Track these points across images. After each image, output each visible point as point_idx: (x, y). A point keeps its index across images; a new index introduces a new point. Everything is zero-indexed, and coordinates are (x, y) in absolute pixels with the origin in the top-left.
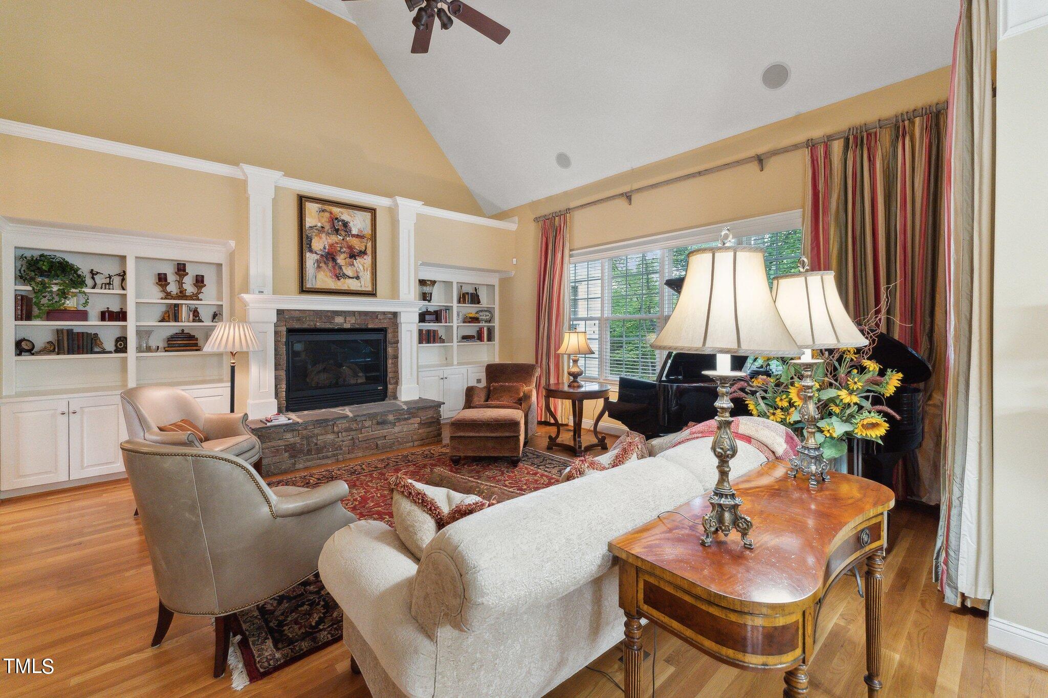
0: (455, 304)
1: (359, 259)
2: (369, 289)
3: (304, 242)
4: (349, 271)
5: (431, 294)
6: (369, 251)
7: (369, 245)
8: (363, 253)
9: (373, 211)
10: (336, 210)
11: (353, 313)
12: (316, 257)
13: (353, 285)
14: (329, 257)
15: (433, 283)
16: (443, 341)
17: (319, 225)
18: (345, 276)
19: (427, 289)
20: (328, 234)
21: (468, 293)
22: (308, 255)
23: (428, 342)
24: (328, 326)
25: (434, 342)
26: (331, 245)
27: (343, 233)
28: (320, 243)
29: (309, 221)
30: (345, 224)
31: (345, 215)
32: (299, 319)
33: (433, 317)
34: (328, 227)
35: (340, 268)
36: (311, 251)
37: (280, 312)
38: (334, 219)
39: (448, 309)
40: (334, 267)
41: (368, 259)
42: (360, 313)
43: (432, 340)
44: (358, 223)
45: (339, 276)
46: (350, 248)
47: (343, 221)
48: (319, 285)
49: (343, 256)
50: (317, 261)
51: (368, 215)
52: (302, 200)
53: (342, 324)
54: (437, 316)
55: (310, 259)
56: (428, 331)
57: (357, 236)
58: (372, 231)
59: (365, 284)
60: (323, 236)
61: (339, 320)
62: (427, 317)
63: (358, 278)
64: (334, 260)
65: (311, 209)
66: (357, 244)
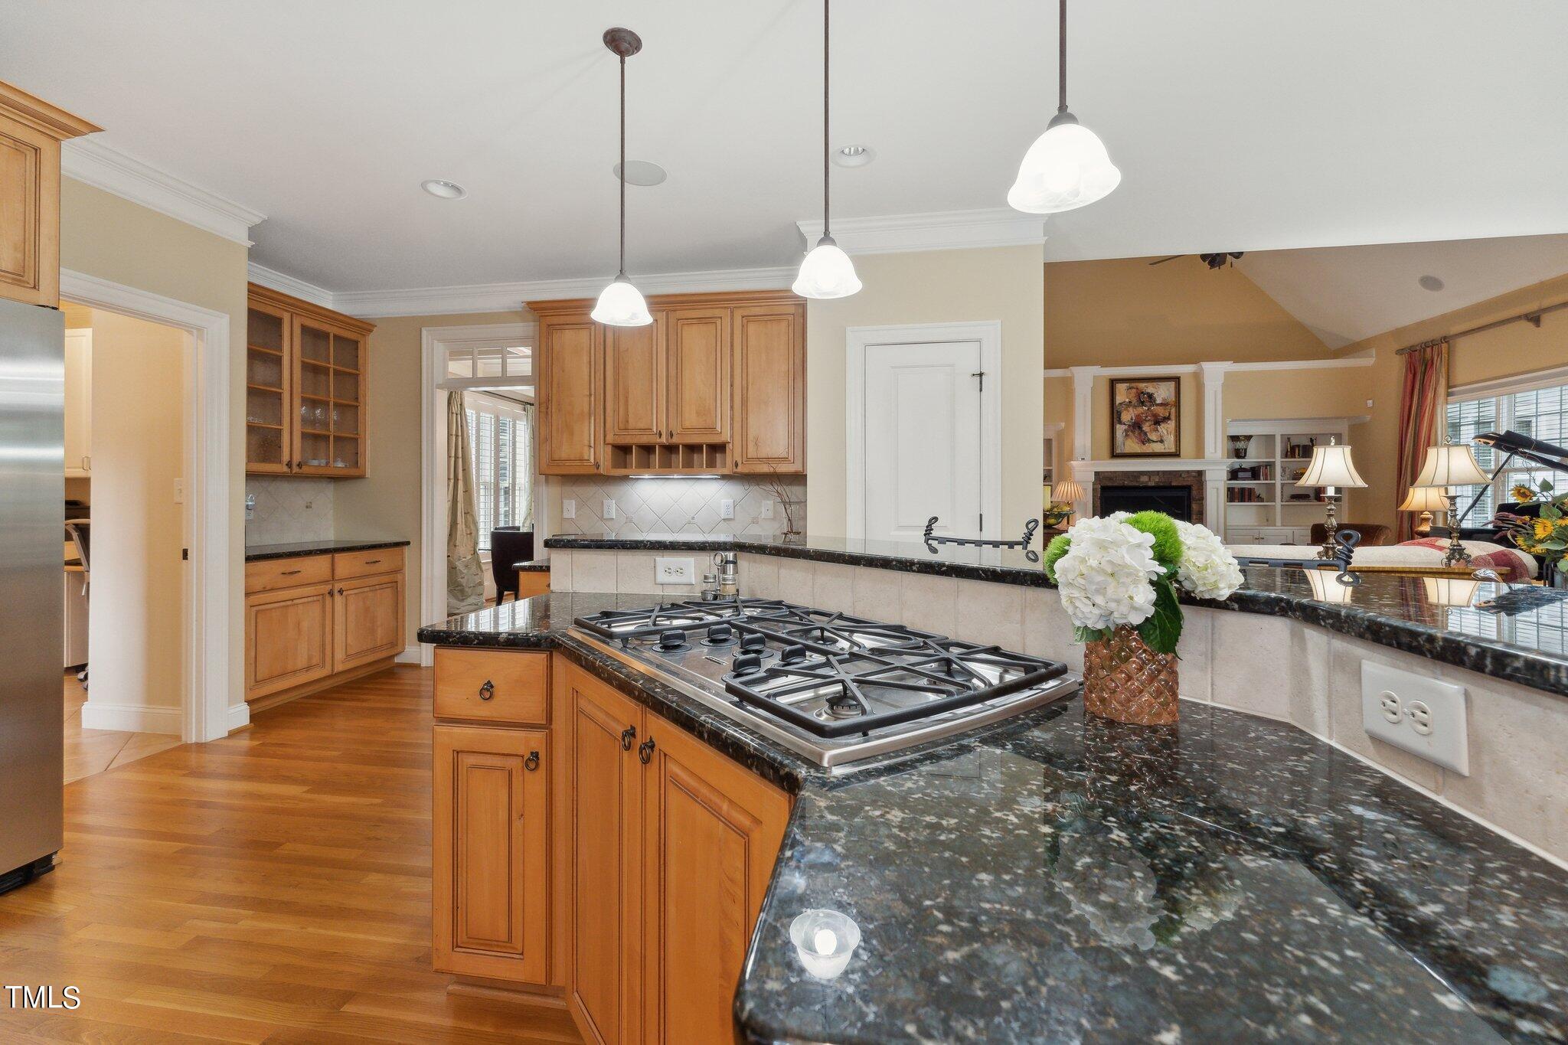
0: (1278, 460)
1: (1163, 425)
2: (1173, 450)
3: (1115, 416)
4: (1153, 436)
5: (1246, 450)
6: (1173, 417)
7: (1173, 410)
8: (1167, 419)
9: (1176, 380)
10: (1142, 385)
11: (1158, 473)
12: (1125, 427)
13: (1158, 448)
14: (1136, 426)
15: (1249, 438)
16: (1259, 499)
17: (1127, 400)
18: (1149, 441)
19: (1241, 445)
20: (1135, 407)
21: (1298, 446)
22: (1118, 426)
23: (1242, 500)
24: (1135, 484)
25: (1250, 500)
26: (1138, 416)
27: (1148, 404)
28: (1127, 416)
29: (1119, 399)
30: (1150, 396)
31: (1150, 388)
32: (1111, 479)
33: (1249, 474)
34: (1134, 401)
35: (1146, 434)
36: (1120, 422)
37: (1097, 474)
38: (1140, 393)
39: (1270, 465)
40: (1140, 434)
41: (1172, 424)
42: (1164, 472)
43: (1247, 497)
44: (1163, 393)
45: (1145, 440)
46: (1155, 416)
47: (1148, 393)
48: (1127, 450)
49: (1147, 424)
50: (1125, 430)
51: (1172, 384)
52: (1113, 382)
53: (1147, 482)
54: (1255, 472)
55: (1120, 429)
56: (1242, 490)
57: (1161, 405)
58: (1176, 397)
59: (1169, 446)
60: (1131, 409)
61: (1144, 479)
62: (1241, 475)
63: (1162, 441)
64: (1140, 428)
65: (1121, 388)
66: (1161, 412)
